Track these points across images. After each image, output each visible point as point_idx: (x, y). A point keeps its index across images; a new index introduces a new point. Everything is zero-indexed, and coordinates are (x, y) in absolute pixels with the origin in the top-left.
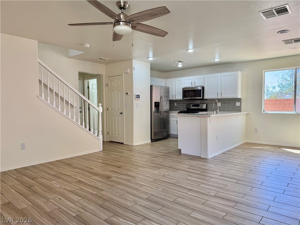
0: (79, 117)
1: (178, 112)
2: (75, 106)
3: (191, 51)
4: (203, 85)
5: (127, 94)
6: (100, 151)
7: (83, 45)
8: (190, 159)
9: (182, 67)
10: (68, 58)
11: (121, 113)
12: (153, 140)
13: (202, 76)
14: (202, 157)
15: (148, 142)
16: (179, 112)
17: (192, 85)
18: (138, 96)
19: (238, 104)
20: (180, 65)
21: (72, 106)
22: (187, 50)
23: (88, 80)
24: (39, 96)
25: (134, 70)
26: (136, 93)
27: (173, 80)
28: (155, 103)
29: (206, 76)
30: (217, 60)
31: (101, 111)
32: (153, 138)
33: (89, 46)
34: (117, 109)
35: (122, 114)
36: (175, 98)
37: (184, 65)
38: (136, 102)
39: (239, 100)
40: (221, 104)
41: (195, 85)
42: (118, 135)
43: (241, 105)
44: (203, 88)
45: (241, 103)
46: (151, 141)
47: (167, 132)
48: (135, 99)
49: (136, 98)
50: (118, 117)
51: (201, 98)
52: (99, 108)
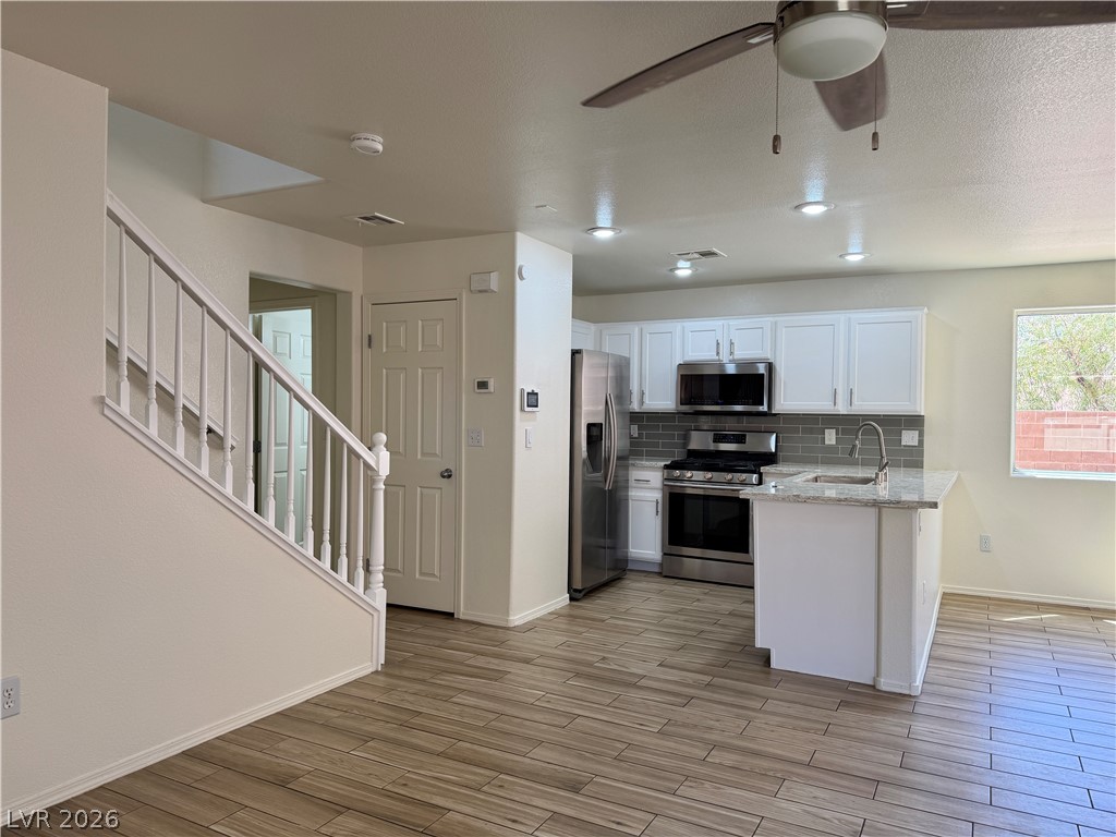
0: (292, 507)
1: (663, 464)
2: (230, 442)
3: (811, 211)
4: (769, 356)
5: (483, 385)
6: (376, 672)
7: (350, 138)
8: (843, 704)
9: (691, 276)
10: (204, 201)
11: (447, 474)
12: (576, 595)
13: (767, 321)
14: (884, 688)
15: (558, 606)
16: (666, 467)
17: (718, 354)
18: (533, 398)
19: (909, 438)
20: (684, 271)
21: (216, 440)
22: (798, 207)
23: (257, 315)
24: (108, 401)
25: (522, 278)
26: (524, 382)
27: (634, 329)
28: (590, 426)
29: (782, 319)
30: (854, 259)
31: (384, 470)
32: (578, 585)
33: (380, 148)
34: (423, 454)
35: (450, 476)
36: (642, 402)
37: (701, 270)
38: (522, 424)
39: (915, 422)
40: (837, 434)
41: (731, 353)
42: (421, 574)
43: (921, 442)
44: (770, 367)
45: (921, 435)
46: (572, 599)
47: (614, 548)
48: (522, 410)
49: (527, 409)
50: (425, 491)
51: (764, 408)
52: (378, 456)
